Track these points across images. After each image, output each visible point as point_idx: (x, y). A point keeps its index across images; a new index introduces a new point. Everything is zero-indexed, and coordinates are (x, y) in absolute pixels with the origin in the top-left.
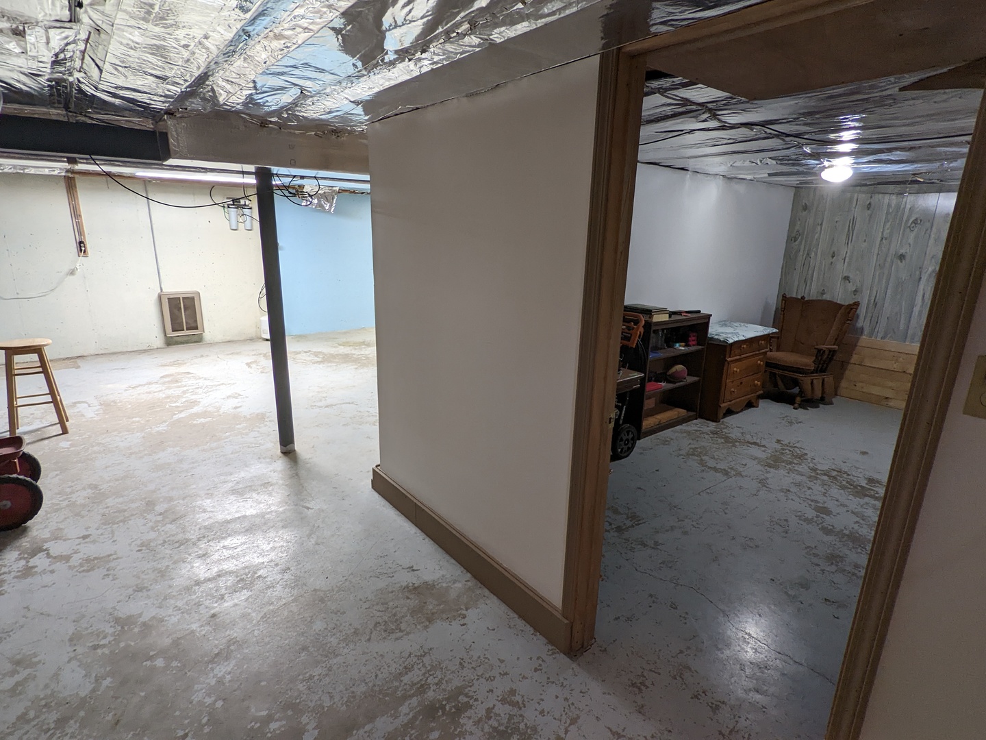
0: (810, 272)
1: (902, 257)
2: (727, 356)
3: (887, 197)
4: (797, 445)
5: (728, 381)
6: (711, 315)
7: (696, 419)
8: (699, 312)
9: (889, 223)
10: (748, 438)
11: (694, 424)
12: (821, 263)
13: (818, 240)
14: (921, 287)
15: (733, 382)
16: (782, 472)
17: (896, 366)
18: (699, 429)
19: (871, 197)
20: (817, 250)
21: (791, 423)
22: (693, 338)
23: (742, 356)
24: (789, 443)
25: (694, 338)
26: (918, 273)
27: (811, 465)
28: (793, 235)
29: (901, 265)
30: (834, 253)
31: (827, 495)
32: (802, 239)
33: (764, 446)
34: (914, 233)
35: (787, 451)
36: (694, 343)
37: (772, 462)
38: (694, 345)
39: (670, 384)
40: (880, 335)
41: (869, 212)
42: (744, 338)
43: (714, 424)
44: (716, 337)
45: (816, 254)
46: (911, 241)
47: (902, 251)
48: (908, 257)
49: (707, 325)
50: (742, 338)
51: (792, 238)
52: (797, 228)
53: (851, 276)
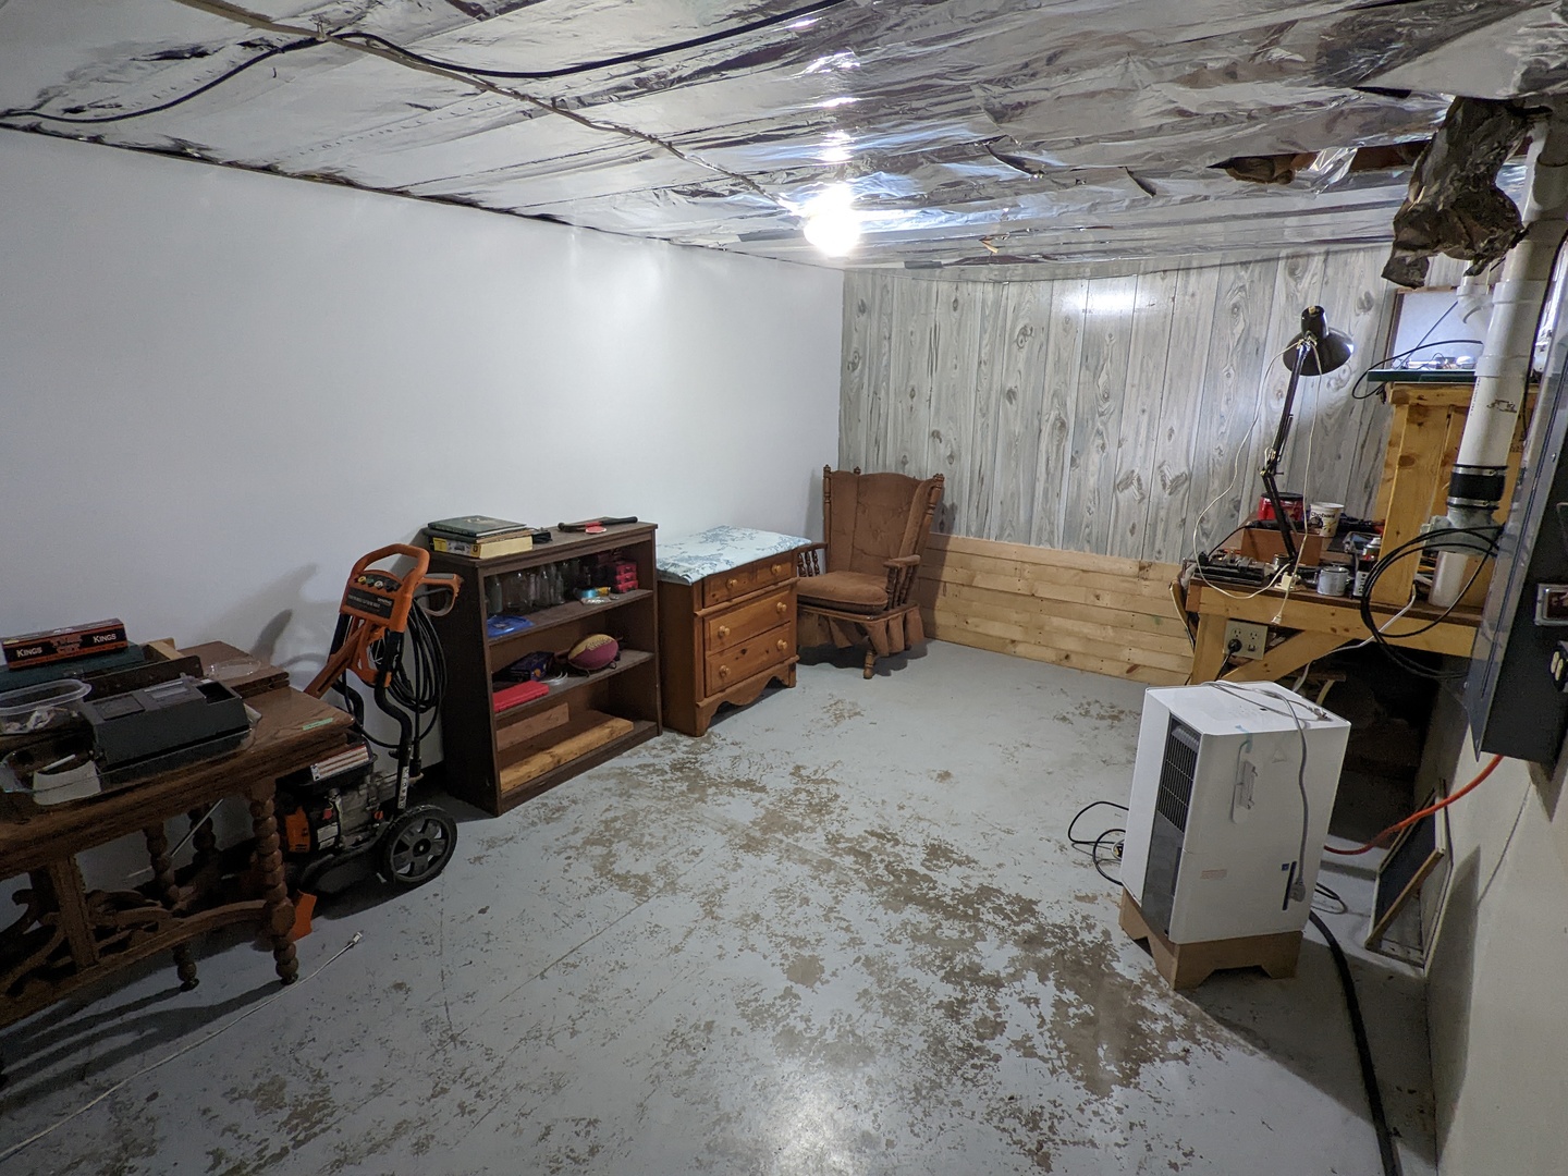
0: (882, 424)
1: (1011, 395)
2: (696, 606)
3: (980, 287)
4: (830, 775)
5: (708, 653)
6: (656, 526)
7: (659, 734)
8: (634, 520)
9: (987, 335)
10: (743, 772)
11: (646, 748)
12: (896, 409)
13: (888, 365)
14: (1043, 447)
15: (721, 653)
16: (769, 859)
17: (1020, 586)
18: (652, 761)
19: (957, 288)
20: (888, 384)
21: (839, 717)
22: (625, 575)
23: (735, 601)
24: (816, 772)
25: (628, 576)
26: (1036, 423)
27: (833, 829)
28: (851, 359)
29: (1012, 408)
30: (913, 390)
31: (832, 915)
32: (864, 364)
33: (763, 789)
34: (1025, 351)
35: (803, 796)
36: (630, 584)
37: (758, 835)
38: (629, 590)
39: (573, 679)
40: (994, 533)
41: (956, 314)
42: (728, 568)
43: (689, 741)
44: (672, 570)
45: (887, 393)
46: (1021, 366)
47: (1010, 385)
48: (1020, 396)
49: (649, 546)
50: (723, 567)
51: (849, 366)
52: (855, 345)
53: (942, 432)
